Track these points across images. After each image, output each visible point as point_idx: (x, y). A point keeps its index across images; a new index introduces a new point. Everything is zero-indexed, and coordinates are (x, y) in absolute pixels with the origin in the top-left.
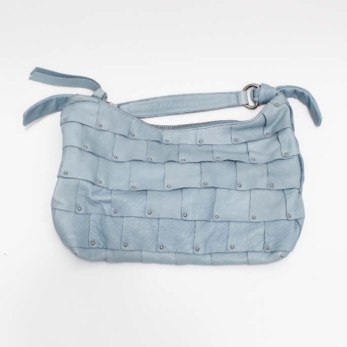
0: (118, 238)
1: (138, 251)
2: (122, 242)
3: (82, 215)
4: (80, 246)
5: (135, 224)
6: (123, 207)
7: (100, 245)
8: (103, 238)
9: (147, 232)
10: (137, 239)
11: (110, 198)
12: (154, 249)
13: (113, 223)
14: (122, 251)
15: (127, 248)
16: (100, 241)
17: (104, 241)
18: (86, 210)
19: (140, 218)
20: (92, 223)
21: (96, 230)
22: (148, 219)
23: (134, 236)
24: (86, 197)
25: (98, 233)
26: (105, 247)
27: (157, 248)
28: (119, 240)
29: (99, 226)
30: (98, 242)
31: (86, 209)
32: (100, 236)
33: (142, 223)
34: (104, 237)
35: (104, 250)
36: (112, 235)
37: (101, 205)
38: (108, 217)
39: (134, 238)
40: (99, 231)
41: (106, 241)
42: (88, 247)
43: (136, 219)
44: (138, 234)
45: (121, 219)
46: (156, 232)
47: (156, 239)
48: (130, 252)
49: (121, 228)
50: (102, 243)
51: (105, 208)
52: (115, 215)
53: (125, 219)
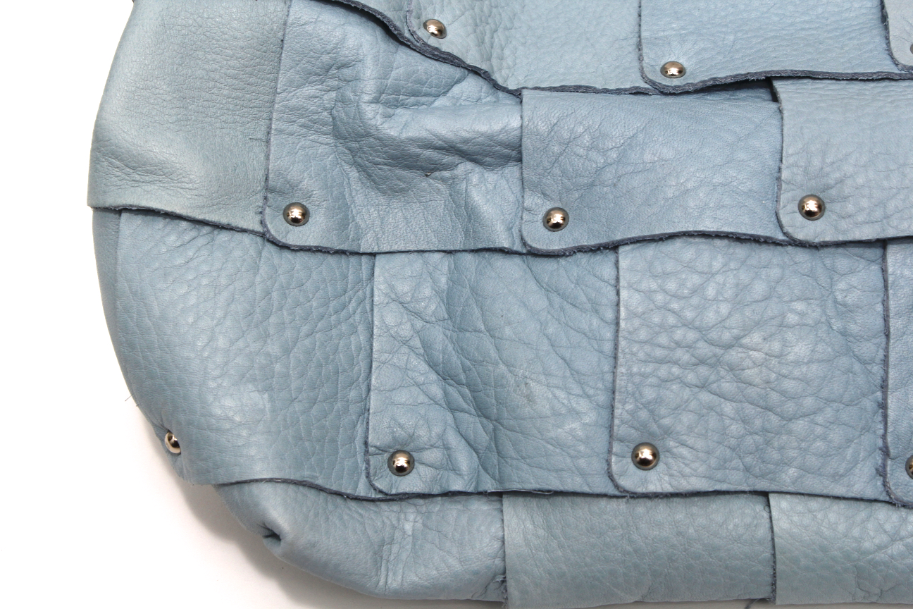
0: (583, 405)
1: (737, 504)
2: (620, 430)
3: (312, 260)
4: (305, 474)
5: (711, 291)
6: (609, 175)
7: (455, 470)
8: (472, 423)
9: (800, 349)
10: (728, 408)
11: (515, 123)
12: (863, 483)
13: (538, 301)
14: (621, 505)
15: (655, 481)
16: (453, 439)
17: (483, 438)
18: (344, 224)
19: (741, 251)
20: (388, 317)
21: (423, 367)
22: (801, 256)
23: (703, 386)
24: (337, 135)
25: (436, 391)
26: (490, 486)
27: (882, 472)
28: (591, 417)
29: (438, 336)
30: (433, 456)
31: (344, 219)
32: (453, 409)
33: (759, 288)
34: (482, 411)
35: (480, 507)
36: (537, 389)
37: (451, 183)
38: (499, 262)
39: (705, 397)
40: (446, 375)
41: (495, 438)
42: (362, 490)
43: (714, 256)
44: (731, 368)
45: (603, 265)
46: (869, 349)
47: (869, 404)
48: (680, 512)
49: (608, 334)
50: (465, 460)
51: (477, 198)
52: (555, 242)
53: (627, 257)
